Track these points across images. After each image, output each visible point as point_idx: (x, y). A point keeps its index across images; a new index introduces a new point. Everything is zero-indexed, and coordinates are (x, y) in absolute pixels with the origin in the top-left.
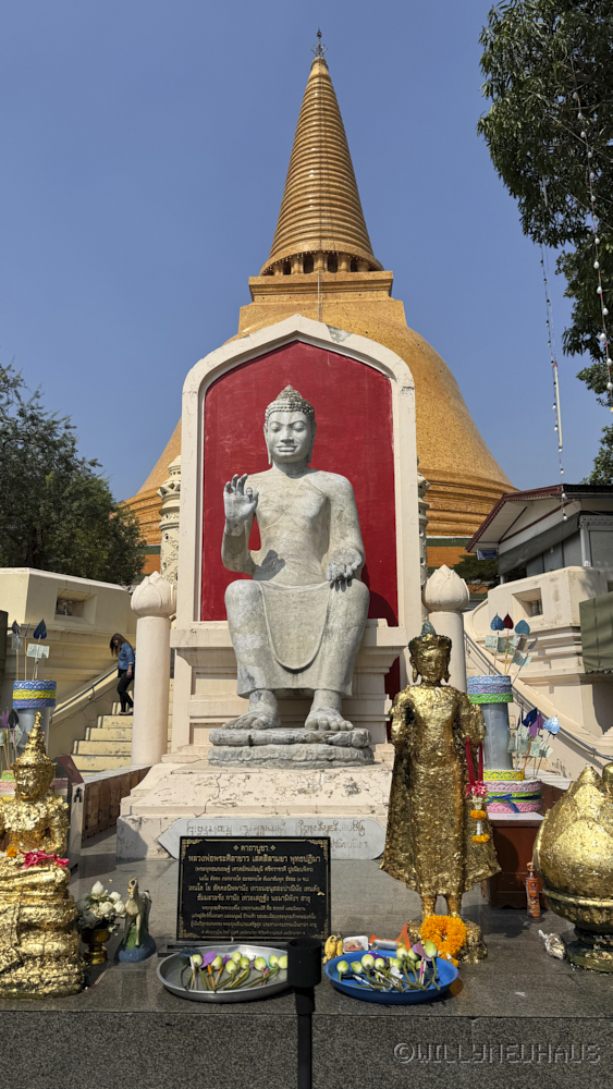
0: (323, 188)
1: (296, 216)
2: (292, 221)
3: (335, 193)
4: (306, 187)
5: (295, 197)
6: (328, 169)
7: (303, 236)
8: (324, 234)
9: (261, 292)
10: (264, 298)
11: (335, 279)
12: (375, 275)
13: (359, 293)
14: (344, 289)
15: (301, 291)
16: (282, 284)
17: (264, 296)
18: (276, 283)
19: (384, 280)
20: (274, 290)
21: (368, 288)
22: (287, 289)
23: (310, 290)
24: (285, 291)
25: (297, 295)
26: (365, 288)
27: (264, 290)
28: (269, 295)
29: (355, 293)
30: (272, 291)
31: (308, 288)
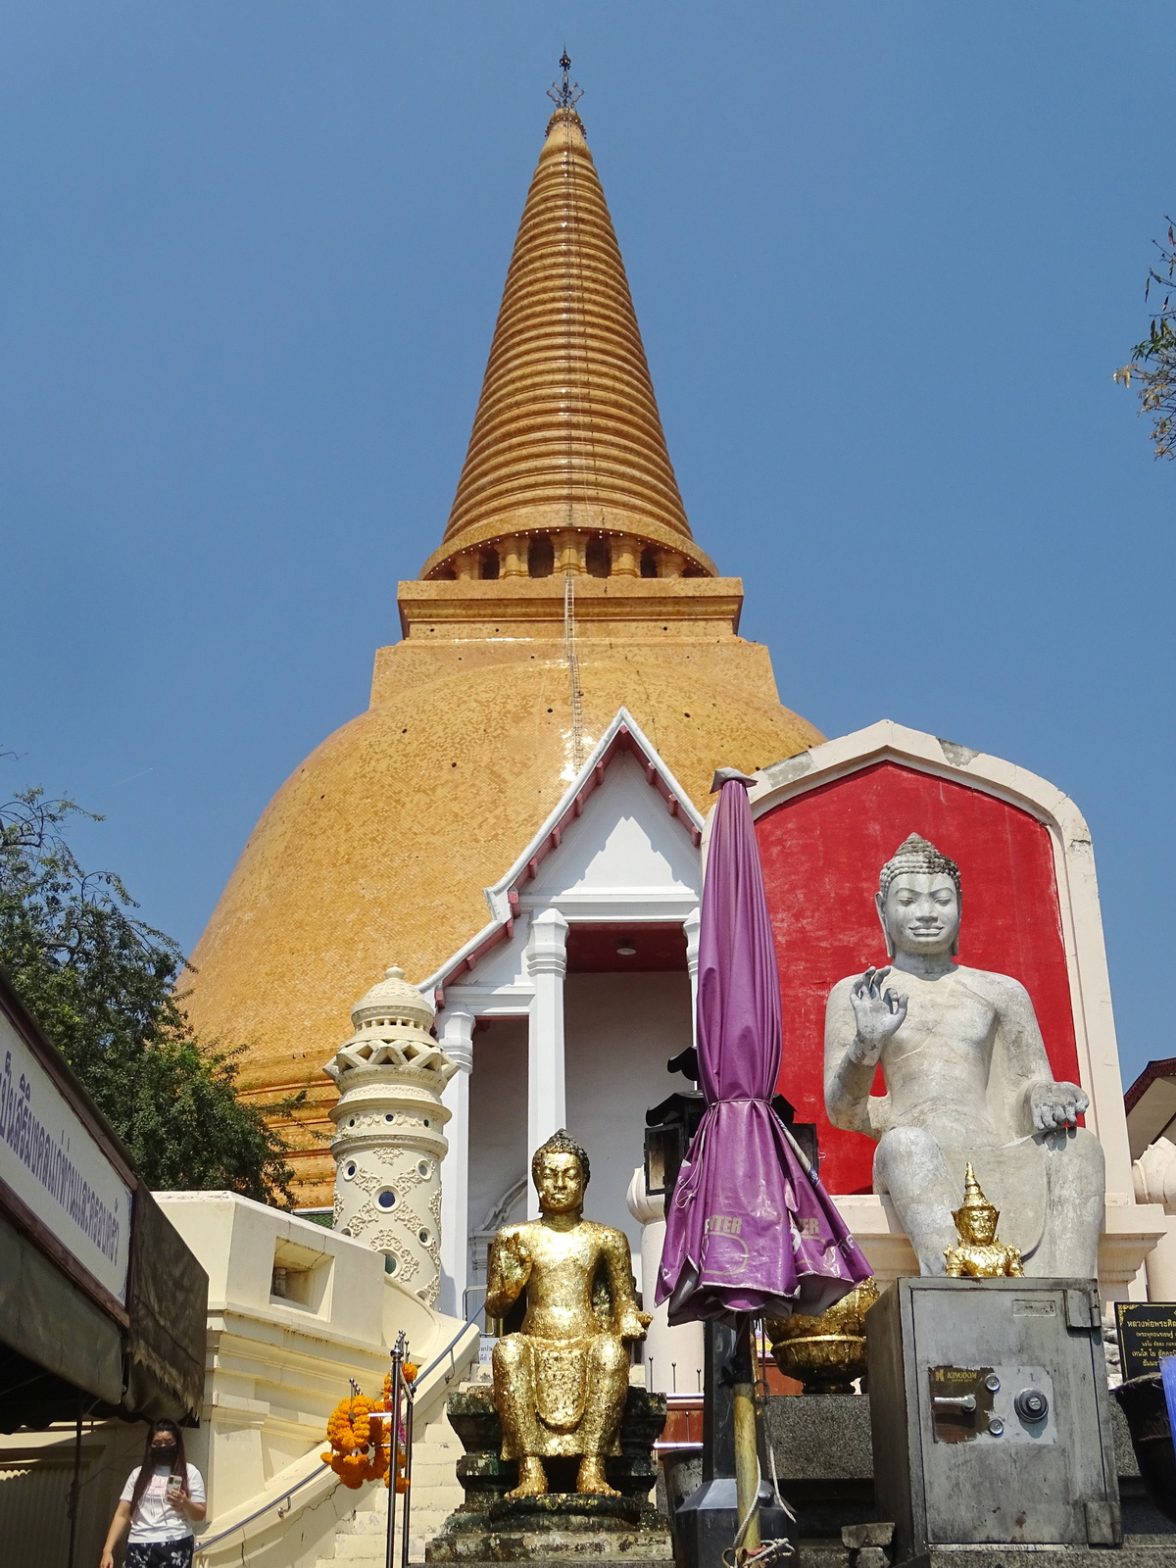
0: (575, 390)
1: (510, 448)
2: (501, 459)
3: (603, 402)
4: (535, 386)
5: (510, 407)
6: (585, 348)
7: (529, 494)
8: (577, 491)
9: (425, 616)
10: (432, 630)
11: (605, 591)
12: (699, 586)
13: (664, 624)
14: (628, 614)
15: (524, 615)
16: (478, 600)
17: (434, 626)
18: (464, 597)
19: (721, 597)
20: (458, 611)
21: (683, 614)
22: (489, 611)
23: (546, 615)
24: (484, 616)
25: (513, 625)
26: (678, 613)
27: (435, 612)
28: (445, 622)
29: (653, 624)
30: (453, 616)
31: (541, 610)
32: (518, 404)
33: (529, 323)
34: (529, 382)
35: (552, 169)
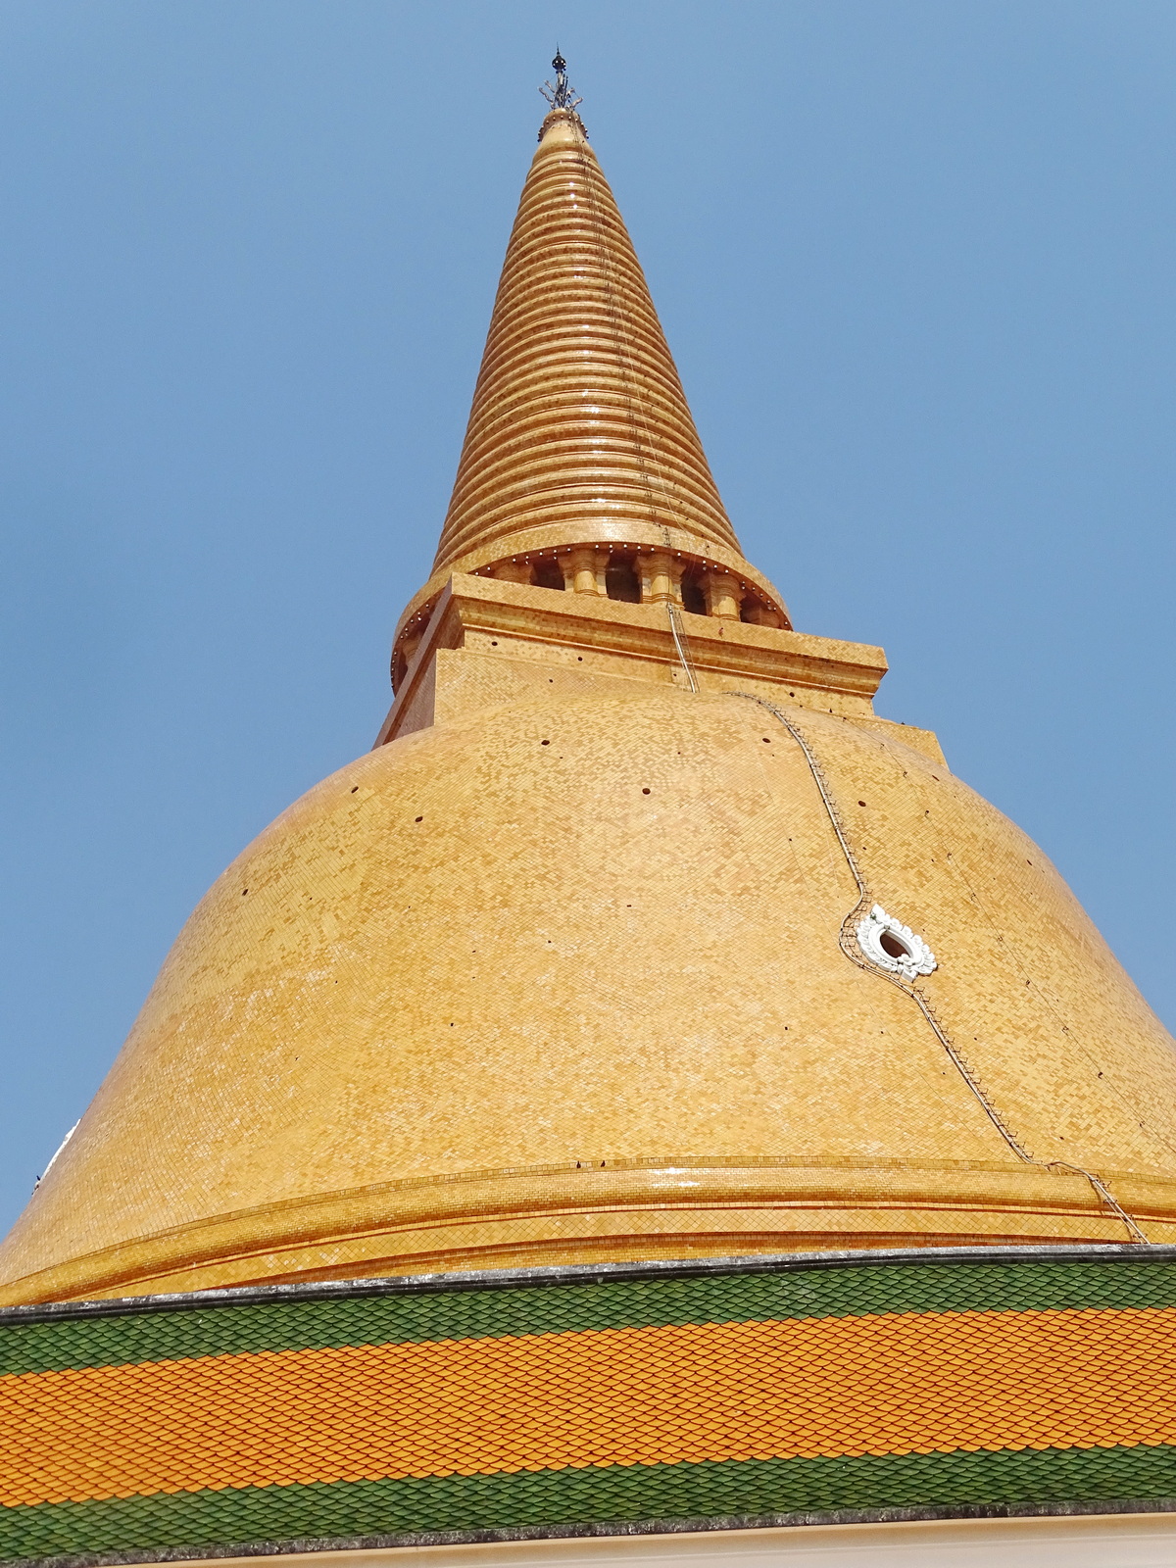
0: (632, 401)
9: (486, 624)
10: (495, 644)
11: (721, 633)
12: (834, 649)
13: (790, 689)
14: (746, 668)
15: (615, 646)
16: (558, 615)
17: (496, 639)
18: (539, 608)
19: (861, 667)
20: (531, 626)
21: (814, 680)
22: (571, 632)
23: (643, 650)
24: (564, 637)
25: (600, 656)
26: (808, 678)
27: (499, 620)
28: (511, 636)
29: (777, 686)
30: (523, 629)
31: (638, 643)
32: (559, 404)
33: (562, 317)
34: (573, 380)
35: (561, 164)
